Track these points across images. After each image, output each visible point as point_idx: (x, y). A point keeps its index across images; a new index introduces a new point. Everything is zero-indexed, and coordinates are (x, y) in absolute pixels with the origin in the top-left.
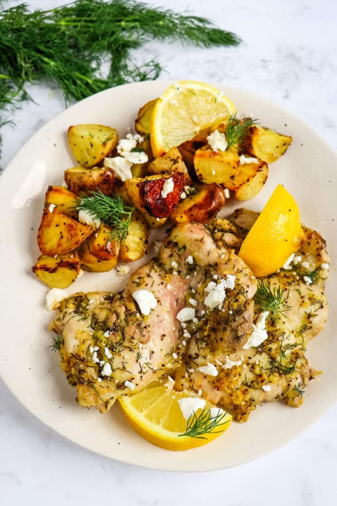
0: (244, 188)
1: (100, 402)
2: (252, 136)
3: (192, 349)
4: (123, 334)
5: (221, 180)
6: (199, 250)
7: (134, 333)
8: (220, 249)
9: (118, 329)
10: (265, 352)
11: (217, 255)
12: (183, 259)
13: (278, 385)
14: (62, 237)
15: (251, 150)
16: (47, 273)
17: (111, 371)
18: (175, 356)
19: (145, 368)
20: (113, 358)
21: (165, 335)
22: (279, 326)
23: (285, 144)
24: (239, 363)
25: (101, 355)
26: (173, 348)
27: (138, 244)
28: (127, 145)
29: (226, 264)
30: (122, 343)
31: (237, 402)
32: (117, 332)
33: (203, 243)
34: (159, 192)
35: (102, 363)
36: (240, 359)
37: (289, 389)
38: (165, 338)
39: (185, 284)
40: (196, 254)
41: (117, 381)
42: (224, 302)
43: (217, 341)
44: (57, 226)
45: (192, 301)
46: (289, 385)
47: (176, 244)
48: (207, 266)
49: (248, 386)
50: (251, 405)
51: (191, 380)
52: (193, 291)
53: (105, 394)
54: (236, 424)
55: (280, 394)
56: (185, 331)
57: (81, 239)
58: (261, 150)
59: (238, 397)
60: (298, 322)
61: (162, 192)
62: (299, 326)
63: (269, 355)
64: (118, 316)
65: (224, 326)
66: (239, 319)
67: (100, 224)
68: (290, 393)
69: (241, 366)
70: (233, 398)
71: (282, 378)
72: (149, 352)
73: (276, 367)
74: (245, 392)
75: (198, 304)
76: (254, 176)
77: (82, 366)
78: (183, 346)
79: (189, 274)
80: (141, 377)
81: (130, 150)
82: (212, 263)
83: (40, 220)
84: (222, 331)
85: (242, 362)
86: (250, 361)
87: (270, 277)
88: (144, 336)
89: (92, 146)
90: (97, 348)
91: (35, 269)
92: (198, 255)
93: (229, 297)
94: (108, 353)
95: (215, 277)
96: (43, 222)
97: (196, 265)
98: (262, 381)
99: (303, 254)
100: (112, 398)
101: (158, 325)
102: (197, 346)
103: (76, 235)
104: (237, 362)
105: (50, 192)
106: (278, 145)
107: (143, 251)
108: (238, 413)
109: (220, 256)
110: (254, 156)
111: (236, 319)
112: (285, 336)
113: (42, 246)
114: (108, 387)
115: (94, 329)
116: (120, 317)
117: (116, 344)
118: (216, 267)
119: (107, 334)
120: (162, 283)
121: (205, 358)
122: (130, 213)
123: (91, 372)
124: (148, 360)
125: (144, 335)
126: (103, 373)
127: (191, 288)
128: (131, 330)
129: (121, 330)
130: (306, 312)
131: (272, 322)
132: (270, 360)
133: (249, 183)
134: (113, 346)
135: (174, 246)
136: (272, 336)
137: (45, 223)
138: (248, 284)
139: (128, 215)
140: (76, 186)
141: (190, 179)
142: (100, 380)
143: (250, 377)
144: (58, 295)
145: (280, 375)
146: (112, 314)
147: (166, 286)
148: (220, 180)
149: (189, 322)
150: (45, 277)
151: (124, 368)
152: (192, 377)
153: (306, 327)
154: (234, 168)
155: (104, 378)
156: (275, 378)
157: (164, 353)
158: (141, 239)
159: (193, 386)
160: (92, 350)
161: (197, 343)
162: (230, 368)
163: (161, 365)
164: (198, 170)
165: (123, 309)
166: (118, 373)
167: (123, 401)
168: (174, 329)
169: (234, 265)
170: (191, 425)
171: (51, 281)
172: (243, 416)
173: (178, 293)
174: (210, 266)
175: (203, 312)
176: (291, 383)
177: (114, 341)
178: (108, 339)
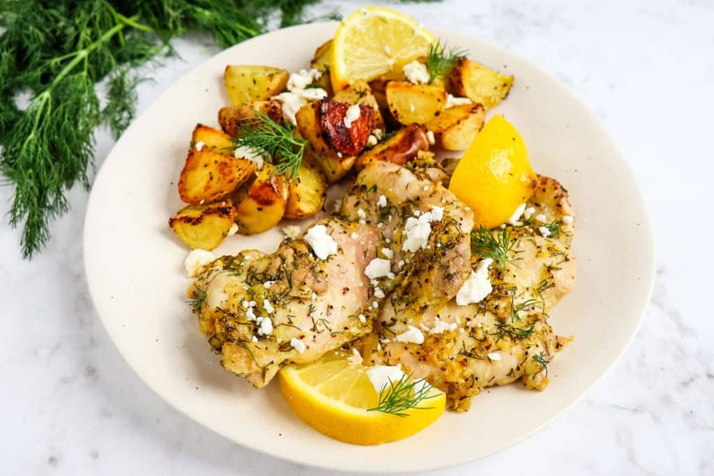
0: (454, 131)
1: (255, 367)
2: (462, 68)
3: (386, 314)
4: (290, 282)
5: (423, 118)
6: (394, 185)
7: (305, 277)
8: (422, 179)
9: (283, 276)
10: (490, 311)
11: (418, 187)
12: (374, 203)
13: (511, 354)
14: (211, 178)
15: (461, 88)
16: (188, 226)
17: (271, 328)
18: (363, 318)
19: (320, 325)
20: (276, 313)
21: (348, 289)
22: (507, 279)
23: (505, 85)
24: (453, 327)
25: (258, 311)
26: (360, 309)
27: (313, 197)
28: (300, 79)
29: (431, 196)
30: (288, 293)
31: (453, 379)
32: (281, 280)
33: (399, 175)
34: (341, 118)
35: (260, 319)
36: (455, 321)
37: (527, 360)
38: (348, 293)
39: (377, 233)
40: (390, 190)
41: (279, 340)
42: (429, 239)
43: (421, 285)
44: (206, 166)
45: (386, 251)
46: (527, 353)
47: (364, 187)
48: (405, 202)
49: (468, 355)
50: (473, 384)
51: (385, 353)
52: (388, 241)
53: (261, 356)
54: (452, 415)
55: (515, 368)
56: (377, 289)
57: (237, 176)
58: (474, 91)
59: (453, 371)
60: (534, 278)
61: (345, 119)
62: (537, 283)
63: (495, 314)
64: (283, 260)
65: (430, 264)
66: (450, 254)
67: (262, 164)
68: (530, 366)
69: (457, 331)
70: (447, 373)
71: (516, 344)
72: (327, 306)
73: (506, 332)
74: (464, 363)
75: (394, 255)
76: (466, 118)
77: (230, 323)
78: (373, 308)
79: (381, 222)
80: (314, 337)
81: (304, 86)
82: (412, 199)
83: (184, 163)
84: (427, 270)
85: (458, 324)
86: (468, 323)
87: (492, 230)
88: (319, 282)
89: (255, 82)
90: (253, 303)
91: (172, 222)
92: (393, 192)
93: (436, 231)
94: (268, 306)
95: (417, 213)
96: (187, 165)
97: (390, 207)
98: (488, 348)
99: (537, 205)
100: (272, 363)
101: (339, 277)
102: (393, 308)
103: (231, 172)
104: (451, 325)
105: (199, 129)
106: (497, 86)
107: (320, 205)
108: (456, 397)
109: (423, 188)
110: (465, 97)
111: (447, 252)
112: (518, 293)
113: (183, 193)
114: (266, 348)
115: (250, 284)
116: (286, 261)
117: (281, 294)
118: (417, 202)
119: (267, 284)
120: (345, 232)
121: (405, 323)
122: (302, 145)
123: (243, 331)
124: (324, 317)
125: (319, 280)
126: (260, 332)
127: (384, 238)
128: (301, 274)
129: (287, 277)
130: (544, 264)
131: (497, 274)
132: (497, 323)
133: (459, 126)
134: (276, 298)
135: (362, 191)
136: (499, 291)
137: (189, 166)
138: (462, 216)
139: (300, 147)
140: (233, 122)
141: (381, 120)
142: (255, 339)
143: (471, 344)
144: (202, 257)
145: (513, 339)
146: (276, 257)
147: (350, 236)
148: (421, 119)
149: (382, 279)
150: (186, 234)
151: (291, 322)
152: (387, 349)
153: (546, 284)
154: (439, 100)
155: (262, 338)
156: (506, 343)
157: (348, 313)
158: (317, 191)
159: (388, 360)
160: (246, 304)
161: (393, 305)
162: (442, 332)
163: (342, 327)
164: (392, 105)
165: (292, 251)
166: (281, 330)
167: (287, 374)
168: (361, 284)
169: (442, 197)
170: (385, 398)
171: (193, 239)
172: (463, 401)
173: (367, 243)
174: (409, 201)
175: (401, 263)
176: (529, 351)
177: (278, 291)
178: (268, 290)
